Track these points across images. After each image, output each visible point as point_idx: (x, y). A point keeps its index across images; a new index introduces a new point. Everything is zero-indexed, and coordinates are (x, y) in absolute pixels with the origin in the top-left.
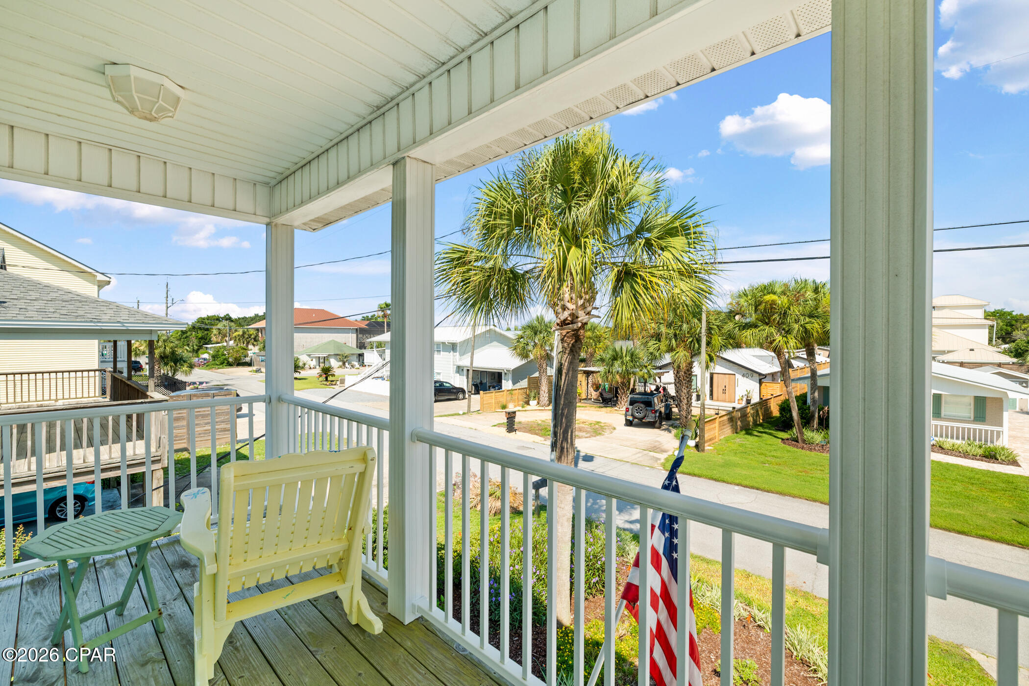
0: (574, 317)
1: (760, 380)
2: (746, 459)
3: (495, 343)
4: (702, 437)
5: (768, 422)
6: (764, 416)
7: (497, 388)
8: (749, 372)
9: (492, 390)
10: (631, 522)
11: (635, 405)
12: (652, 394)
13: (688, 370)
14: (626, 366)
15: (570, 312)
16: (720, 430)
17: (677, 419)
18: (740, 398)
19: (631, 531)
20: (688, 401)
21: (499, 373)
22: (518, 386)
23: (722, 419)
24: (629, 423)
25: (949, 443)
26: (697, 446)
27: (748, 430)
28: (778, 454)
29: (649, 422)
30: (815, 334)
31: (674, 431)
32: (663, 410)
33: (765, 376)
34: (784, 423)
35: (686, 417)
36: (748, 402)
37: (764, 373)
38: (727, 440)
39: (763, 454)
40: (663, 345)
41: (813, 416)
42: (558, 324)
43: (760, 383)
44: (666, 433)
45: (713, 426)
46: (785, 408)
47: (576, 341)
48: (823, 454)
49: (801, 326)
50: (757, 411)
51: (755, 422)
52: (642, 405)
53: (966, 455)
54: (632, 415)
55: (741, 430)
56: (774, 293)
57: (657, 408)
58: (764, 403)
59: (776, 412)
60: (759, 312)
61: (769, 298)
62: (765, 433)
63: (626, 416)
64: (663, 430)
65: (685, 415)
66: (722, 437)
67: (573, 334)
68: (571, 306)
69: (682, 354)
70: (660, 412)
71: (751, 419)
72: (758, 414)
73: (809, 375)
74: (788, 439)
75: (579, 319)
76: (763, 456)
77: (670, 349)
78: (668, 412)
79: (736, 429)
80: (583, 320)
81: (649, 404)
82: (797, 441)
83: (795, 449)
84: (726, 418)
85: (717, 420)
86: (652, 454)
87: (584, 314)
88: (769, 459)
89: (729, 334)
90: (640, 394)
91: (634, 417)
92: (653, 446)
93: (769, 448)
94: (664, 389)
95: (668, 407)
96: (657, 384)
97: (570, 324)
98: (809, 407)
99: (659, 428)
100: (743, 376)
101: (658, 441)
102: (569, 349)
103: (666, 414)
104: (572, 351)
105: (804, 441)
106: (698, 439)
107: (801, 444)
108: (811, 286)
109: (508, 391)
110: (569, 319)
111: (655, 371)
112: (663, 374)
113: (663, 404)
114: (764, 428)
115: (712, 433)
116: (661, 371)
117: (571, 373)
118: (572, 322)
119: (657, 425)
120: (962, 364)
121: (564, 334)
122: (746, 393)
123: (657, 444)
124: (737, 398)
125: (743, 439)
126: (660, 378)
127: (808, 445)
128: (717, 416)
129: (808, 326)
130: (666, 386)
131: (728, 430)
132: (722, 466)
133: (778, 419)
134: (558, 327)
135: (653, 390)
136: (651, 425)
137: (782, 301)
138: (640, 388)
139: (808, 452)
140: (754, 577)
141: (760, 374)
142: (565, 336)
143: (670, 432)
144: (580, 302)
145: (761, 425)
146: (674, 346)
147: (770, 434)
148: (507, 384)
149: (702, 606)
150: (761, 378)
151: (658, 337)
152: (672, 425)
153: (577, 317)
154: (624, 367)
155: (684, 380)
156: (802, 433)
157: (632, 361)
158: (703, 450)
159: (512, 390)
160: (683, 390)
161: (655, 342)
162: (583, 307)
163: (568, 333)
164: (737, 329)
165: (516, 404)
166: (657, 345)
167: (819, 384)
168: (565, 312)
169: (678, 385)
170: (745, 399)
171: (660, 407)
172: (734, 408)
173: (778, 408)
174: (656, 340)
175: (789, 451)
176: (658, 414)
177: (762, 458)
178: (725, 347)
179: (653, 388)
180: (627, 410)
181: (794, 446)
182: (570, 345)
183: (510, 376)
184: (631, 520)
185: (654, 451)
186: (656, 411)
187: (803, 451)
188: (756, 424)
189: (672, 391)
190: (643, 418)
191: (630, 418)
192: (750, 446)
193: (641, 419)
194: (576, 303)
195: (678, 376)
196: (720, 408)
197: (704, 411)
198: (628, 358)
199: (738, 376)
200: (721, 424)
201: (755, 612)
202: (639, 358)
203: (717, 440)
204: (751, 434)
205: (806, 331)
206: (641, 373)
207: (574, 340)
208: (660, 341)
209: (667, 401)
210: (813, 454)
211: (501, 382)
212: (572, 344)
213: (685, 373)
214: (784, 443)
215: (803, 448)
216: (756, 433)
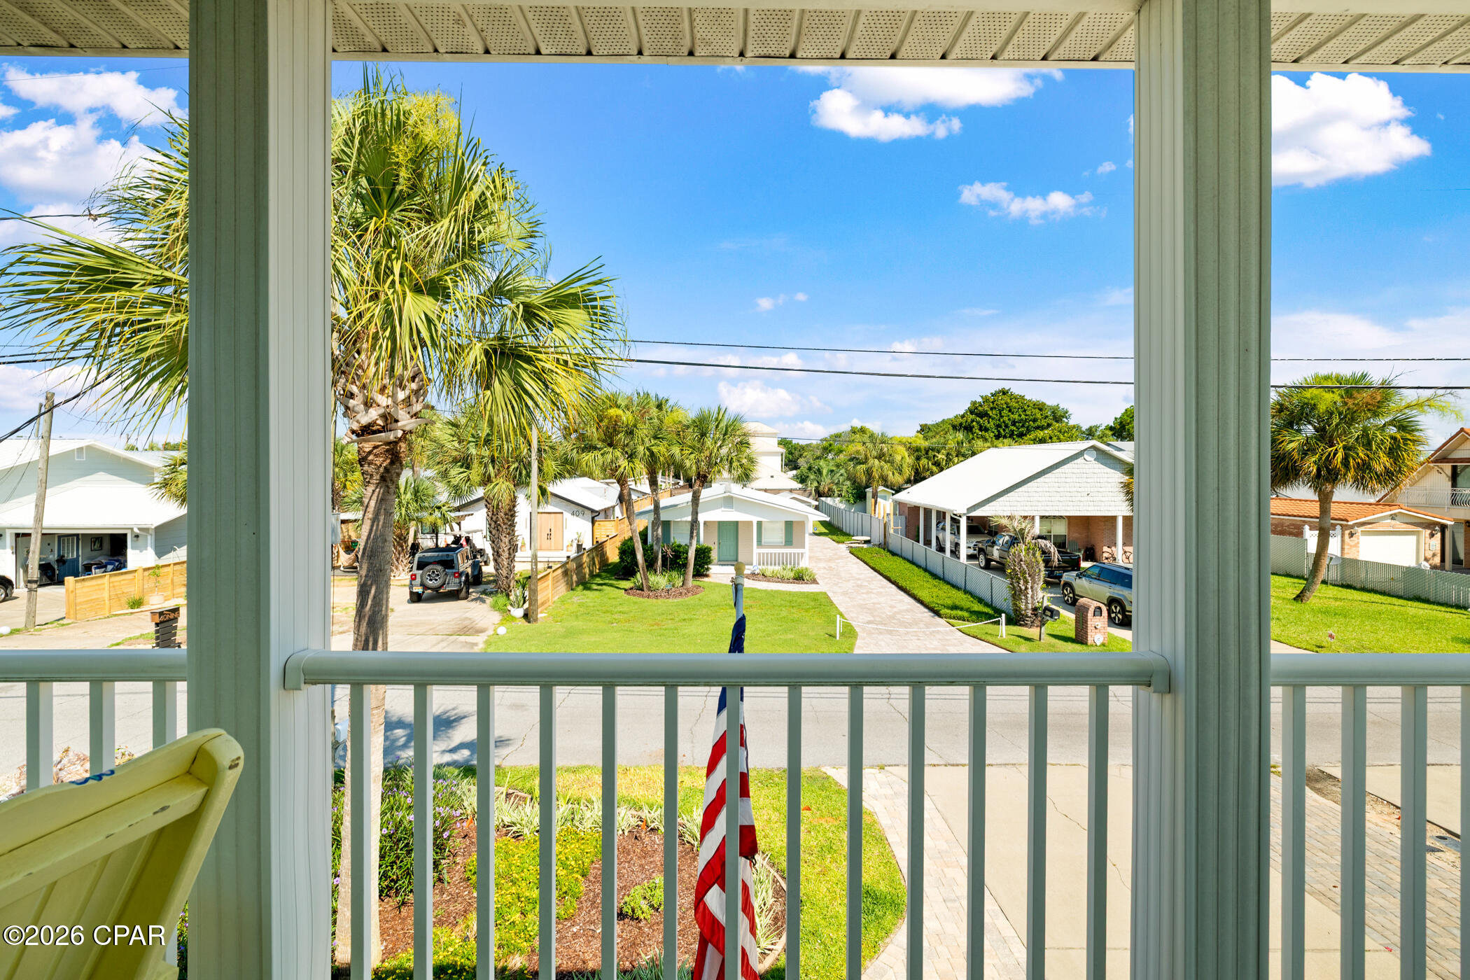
0: (389, 420)
1: (593, 518)
2: (591, 621)
3: (101, 476)
4: (533, 601)
5: (605, 571)
6: (600, 563)
7: (110, 567)
8: (579, 509)
9: (96, 572)
10: (453, 751)
11: (428, 568)
12: (448, 548)
13: (510, 510)
14: (407, 508)
15: (381, 411)
16: (554, 587)
17: (489, 582)
18: (569, 543)
19: (454, 764)
20: (510, 554)
21: (113, 536)
22: (171, 558)
23: (556, 573)
24: (416, 598)
25: (770, 570)
26: (526, 616)
27: (585, 584)
28: (625, 609)
29: (450, 591)
30: (662, 459)
31: (489, 600)
32: (469, 570)
33: (598, 513)
34: (625, 569)
35: (507, 577)
36: (579, 547)
37: (597, 508)
38: (562, 601)
39: (608, 612)
40: (476, 473)
41: (656, 558)
42: (353, 432)
43: (593, 522)
44: (477, 605)
45: (545, 584)
46: (627, 550)
47: (392, 463)
48: (670, 600)
49: (648, 449)
50: (593, 558)
51: (591, 572)
52: (439, 568)
53: (782, 580)
54: (422, 585)
55: (577, 585)
56: (618, 407)
57: (461, 570)
58: (599, 548)
59: (613, 556)
60: (600, 430)
61: (613, 412)
62: (605, 584)
63: (411, 586)
64: (472, 600)
65: (505, 574)
66: (556, 598)
67: (387, 451)
68: (383, 400)
69: (504, 486)
70: (467, 574)
71: (587, 570)
72: (594, 564)
73: (652, 507)
74: (631, 589)
75: (399, 424)
76: (609, 614)
77: (486, 480)
78: (476, 573)
79: (572, 584)
80: (405, 426)
81: (448, 564)
82: (642, 590)
83: (641, 599)
84: (560, 571)
85: (550, 577)
86: (463, 638)
87: (408, 416)
88: (616, 616)
89: (566, 459)
90: (429, 550)
91: (425, 587)
92: (461, 626)
93: (614, 603)
94: (468, 540)
95: (476, 566)
96: (455, 533)
97: (380, 432)
98: (652, 546)
99: (466, 598)
100: (573, 514)
101: (466, 618)
102: (378, 477)
103: (474, 576)
104: (383, 479)
105: (649, 588)
106: (526, 605)
107: (646, 592)
108: (653, 402)
109: (145, 570)
110: (380, 422)
111: (453, 515)
112: (463, 517)
113: (470, 562)
114: (603, 579)
115: (544, 594)
116: (461, 513)
117: (382, 518)
118: (384, 429)
119: (463, 594)
120: (766, 490)
121: (367, 450)
122: (576, 536)
123: (466, 623)
124: (566, 543)
125: (581, 595)
126: (459, 524)
127: (652, 591)
128: (549, 570)
129: (655, 449)
130: (470, 535)
131: (562, 587)
132: (565, 637)
133: (615, 565)
134: (354, 437)
135: (450, 542)
136: (454, 596)
137: (627, 417)
138: (427, 542)
139: (654, 600)
140: (632, 770)
141: (593, 511)
142: (370, 453)
143: (484, 602)
144: (401, 395)
145: (598, 576)
146: (493, 475)
147: (611, 585)
148: (139, 557)
149: (582, 834)
150: (595, 516)
151: (466, 462)
152: (484, 592)
153: (397, 421)
154: (403, 509)
155: (504, 524)
156: (647, 579)
157: (417, 501)
158: (536, 620)
159: (158, 567)
160: (503, 539)
161: (462, 470)
162: (407, 402)
163: (375, 447)
164: (575, 451)
165: (169, 593)
166: (465, 474)
167: (662, 519)
168: (371, 410)
169: (494, 532)
170: (575, 546)
171: (465, 566)
172: (568, 557)
173: (617, 552)
174: (461, 466)
175: (635, 603)
176: (463, 578)
177: (609, 617)
178: (559, 476)
179: (450, 539)
180: (413, 578)
181: (640, 595)
182: (382, 470)
183: (150, 540)
184: (450, 747)
185: (465, 634)
186: (460, 575)
187: (650, 600)
188: (593, 576)
189: (481, 542)
190: (441, 586)
191: (419, 590)
192: (591, 604)
193: (436, 589)
194: (394, 396)
195: (494, 518)
196: (551, 560)
197: (536, 565)
198: (409, 496)
199: (567, 515)
200: (555, 581)
201: (645, 814)
202: (428, 496)
203: (550, 603)
204: (589, 589)
205: (652, 454)
206: (431, 519)
207: (388, 461)
208: (468, 468)
209: (475, 557)
210: (660, 601)
211: (125, 555)
212: (385, 468)
213: (506, 514)
214: (629, 594)
215: (649, 597)
216: (595, 587)
